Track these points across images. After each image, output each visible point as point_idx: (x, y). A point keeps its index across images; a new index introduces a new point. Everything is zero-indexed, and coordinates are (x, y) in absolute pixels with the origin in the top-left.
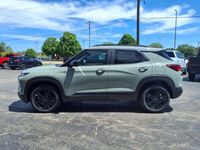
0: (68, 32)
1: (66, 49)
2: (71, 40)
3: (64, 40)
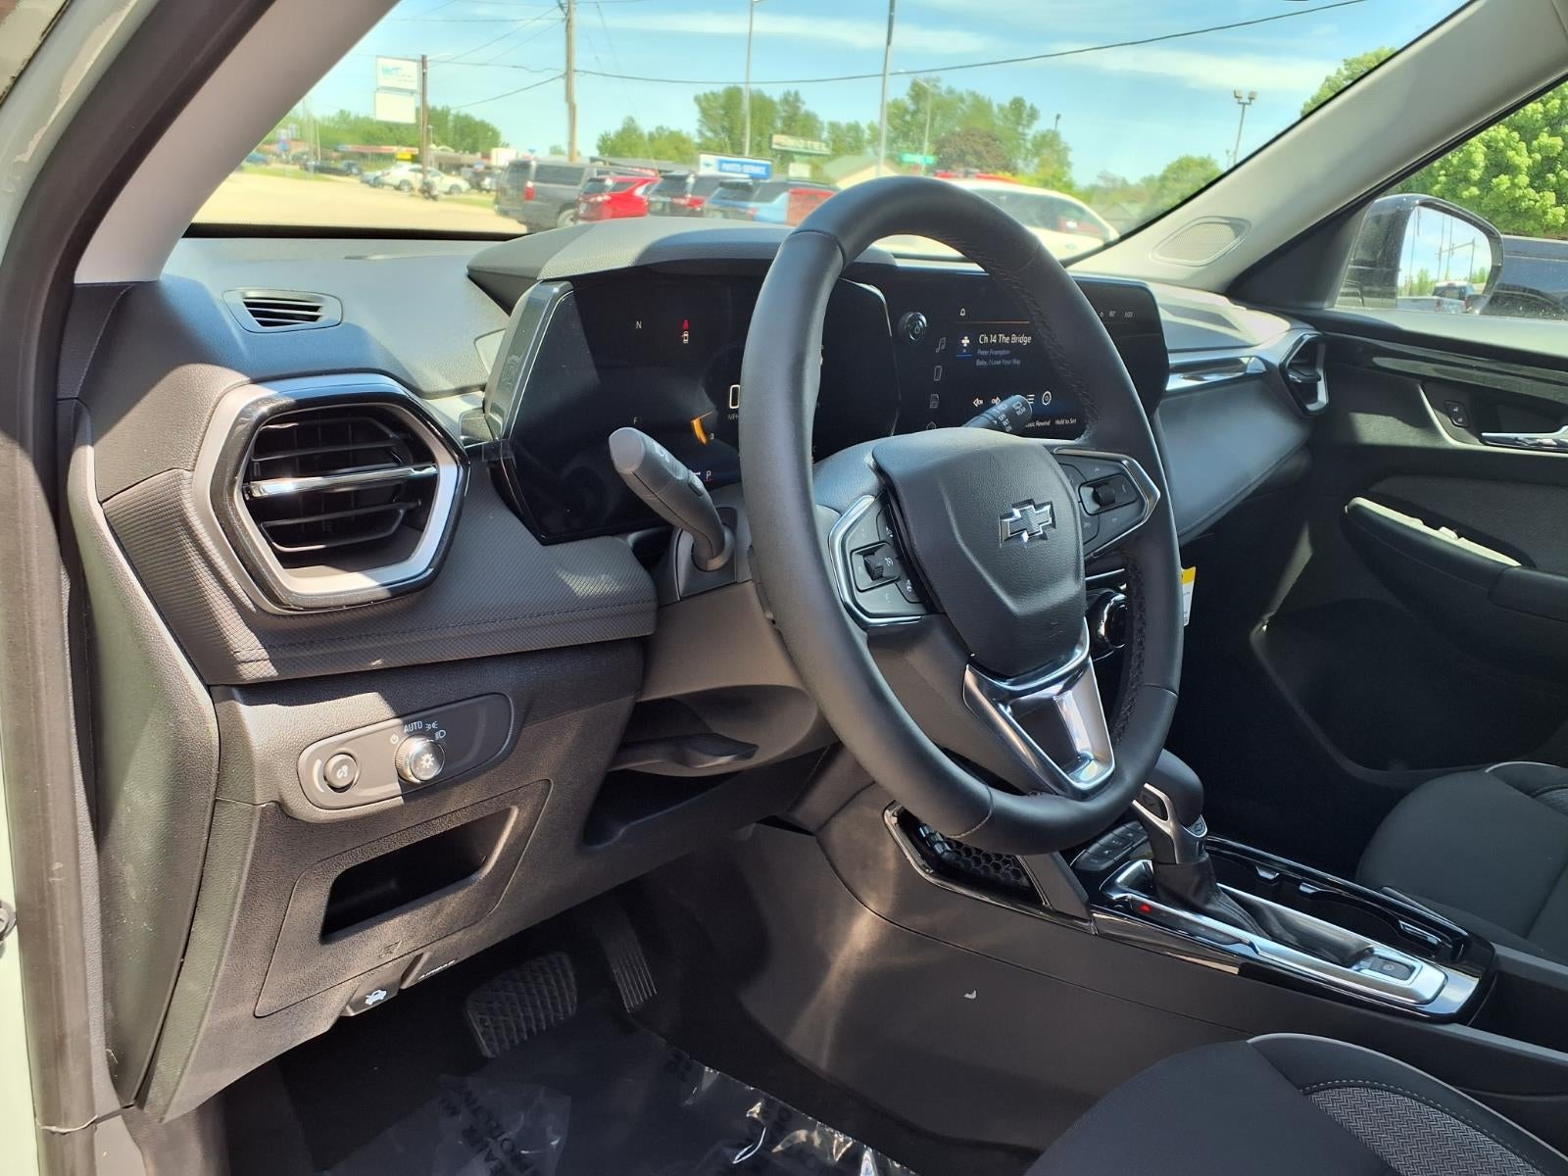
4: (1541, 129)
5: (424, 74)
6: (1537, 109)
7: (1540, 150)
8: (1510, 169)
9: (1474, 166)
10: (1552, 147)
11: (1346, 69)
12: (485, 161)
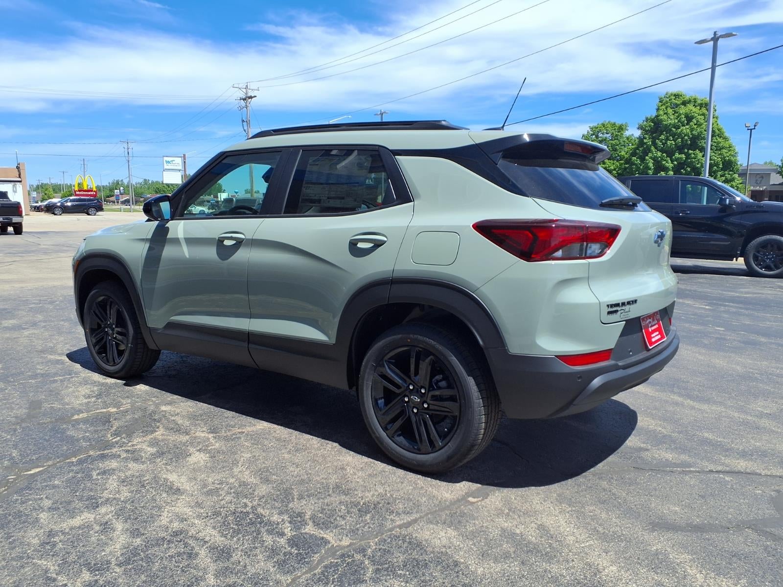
0: (677, 96)
1: (659, 167)
2: (685, 129)
3: (655, 128)
4: (675, 152)
5: (184, 162)
6: (672, 143)
7: (676, 160)
8: (666, 169)
9: (650, 169)
10: (681, 158)
11: (591, 131)
12: (216, 199)
